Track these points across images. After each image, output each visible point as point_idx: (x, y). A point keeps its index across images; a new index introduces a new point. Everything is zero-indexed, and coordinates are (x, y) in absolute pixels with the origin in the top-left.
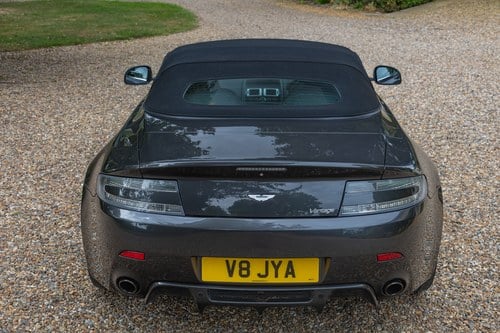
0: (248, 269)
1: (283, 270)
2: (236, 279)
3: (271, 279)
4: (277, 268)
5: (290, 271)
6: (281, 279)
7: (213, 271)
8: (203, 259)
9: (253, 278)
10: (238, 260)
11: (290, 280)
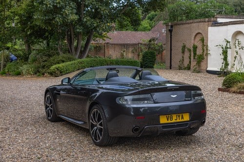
0: (172, 118)
1: (181, 117)
2: (169, 121)
3: (178, 121)
4: (179, 117)
5: (182, 118)
6: (181, 120)
7: (163, 120)
8: (160, 116)
9: (174, 121)
10: (170, 115)
11: (183, 120)
